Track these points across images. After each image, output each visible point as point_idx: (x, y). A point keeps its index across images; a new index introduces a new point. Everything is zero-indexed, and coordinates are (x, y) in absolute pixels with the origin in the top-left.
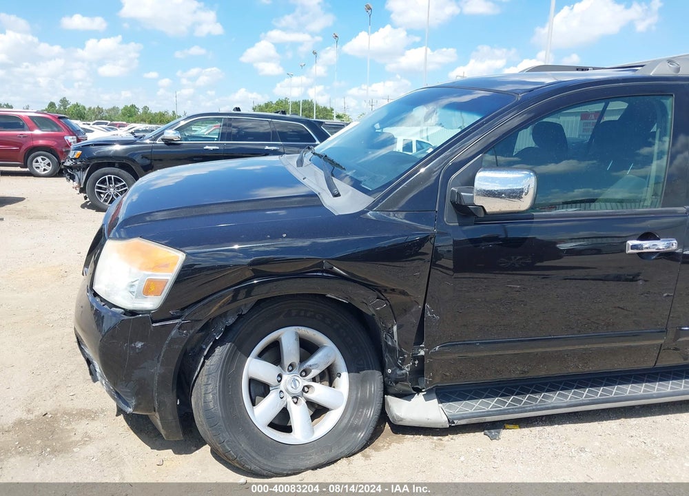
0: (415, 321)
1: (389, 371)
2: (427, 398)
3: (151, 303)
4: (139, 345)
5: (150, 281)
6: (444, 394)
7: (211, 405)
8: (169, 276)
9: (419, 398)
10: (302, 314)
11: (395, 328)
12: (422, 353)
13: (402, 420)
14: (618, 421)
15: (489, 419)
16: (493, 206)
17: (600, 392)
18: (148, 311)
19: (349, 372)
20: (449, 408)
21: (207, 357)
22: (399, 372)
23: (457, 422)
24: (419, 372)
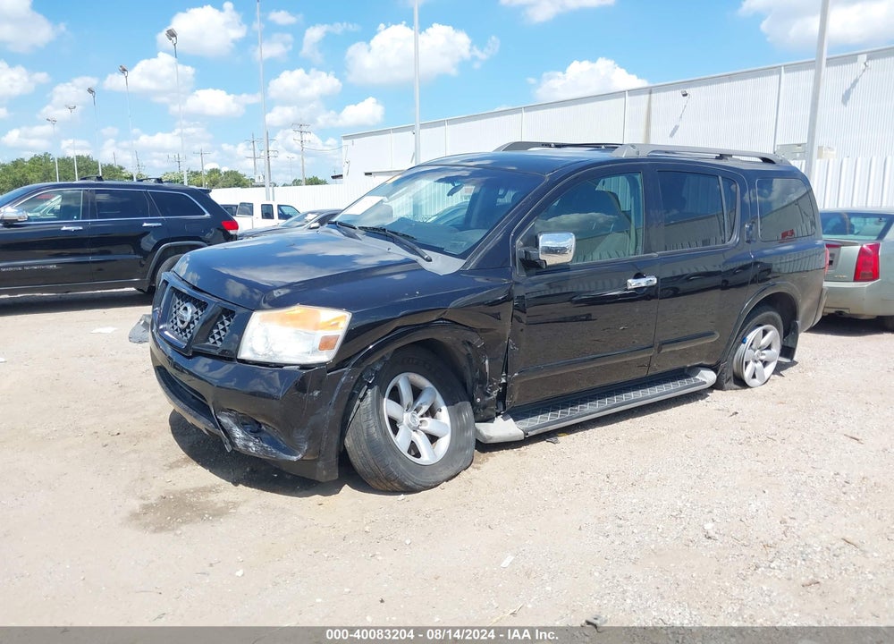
0: (502, 354)
1: (479, 400)
2: (505, 418)
3: (326, 357)
4: (316, 393)
5: (325, 337)
6: (517, 414)
7: (375, 435)
8: (340, 332)
9: (499, 420)
10: (411, 361)
11: (487, 362)
12: (504, 381)
13: (491, 438)
14: (629, 421)
15: (551, 428)
16: (551, 260)
17: (615, 399)
18: (324, 364)
19: (447, 405)
20: (522, 424)
21: (362, 400)
22: (487, 399)
23: (531, 434)
24: (502, 397)
